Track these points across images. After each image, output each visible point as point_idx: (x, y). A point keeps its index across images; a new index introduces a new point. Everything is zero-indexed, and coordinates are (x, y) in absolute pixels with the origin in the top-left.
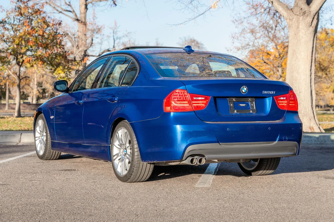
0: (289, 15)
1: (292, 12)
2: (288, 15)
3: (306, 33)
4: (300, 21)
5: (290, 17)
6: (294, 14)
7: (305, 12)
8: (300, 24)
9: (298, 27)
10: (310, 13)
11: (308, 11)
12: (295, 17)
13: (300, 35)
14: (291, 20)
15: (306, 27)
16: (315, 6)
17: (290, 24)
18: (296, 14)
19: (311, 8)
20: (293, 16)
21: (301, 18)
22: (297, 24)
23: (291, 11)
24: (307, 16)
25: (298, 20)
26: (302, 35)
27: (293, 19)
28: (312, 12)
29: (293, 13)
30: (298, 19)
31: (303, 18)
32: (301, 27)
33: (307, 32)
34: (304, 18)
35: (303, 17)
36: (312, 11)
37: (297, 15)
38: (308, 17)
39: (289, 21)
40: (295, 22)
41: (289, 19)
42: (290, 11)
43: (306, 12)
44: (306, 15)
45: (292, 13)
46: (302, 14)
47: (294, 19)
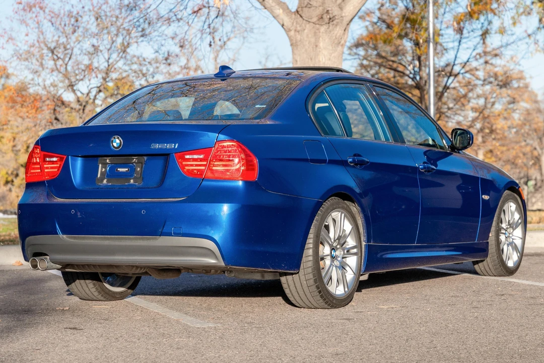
0: (295, 24)
1: (301, 16)
2: (293, 23)
3: (331, 56)
4: (321, 34)
5: (297, 27)
6: (304, 21)
7: (334, 19)
8: (321, 39)
9: (316, 46)
10: (342, 20)
11: (339, 17)
12: (308, 27)
13: (321, 60)
14: (298, 32)
15: (332, 45)
16: (352, 8)
17: (296, 40)
18: (310, 20)
19: (344, 11)
20: (303, 25)
21: (323, 29)
22: (313, 40)
23: (299, 16)
24: (336, 25)
25: (315, 33)
26: (324, 59)
27: (304, 30)
28: (344, 18)
29: (303, 19)
30: (317, 31)
31: (328, 28)
32: (321, 44)
33: (333, 55)
34: (331, 28)
35: (329, 26)
36: (345, 16)
37: (313, 23)
38: (338, 27)
39: (295, 35)
40: (310, 36)
41: (295, 30)
42: (295, 14)
43: (336, 17)
44: (334, 22)
45: (301, 18)
46: (328, 22)
47: (306, 31)
